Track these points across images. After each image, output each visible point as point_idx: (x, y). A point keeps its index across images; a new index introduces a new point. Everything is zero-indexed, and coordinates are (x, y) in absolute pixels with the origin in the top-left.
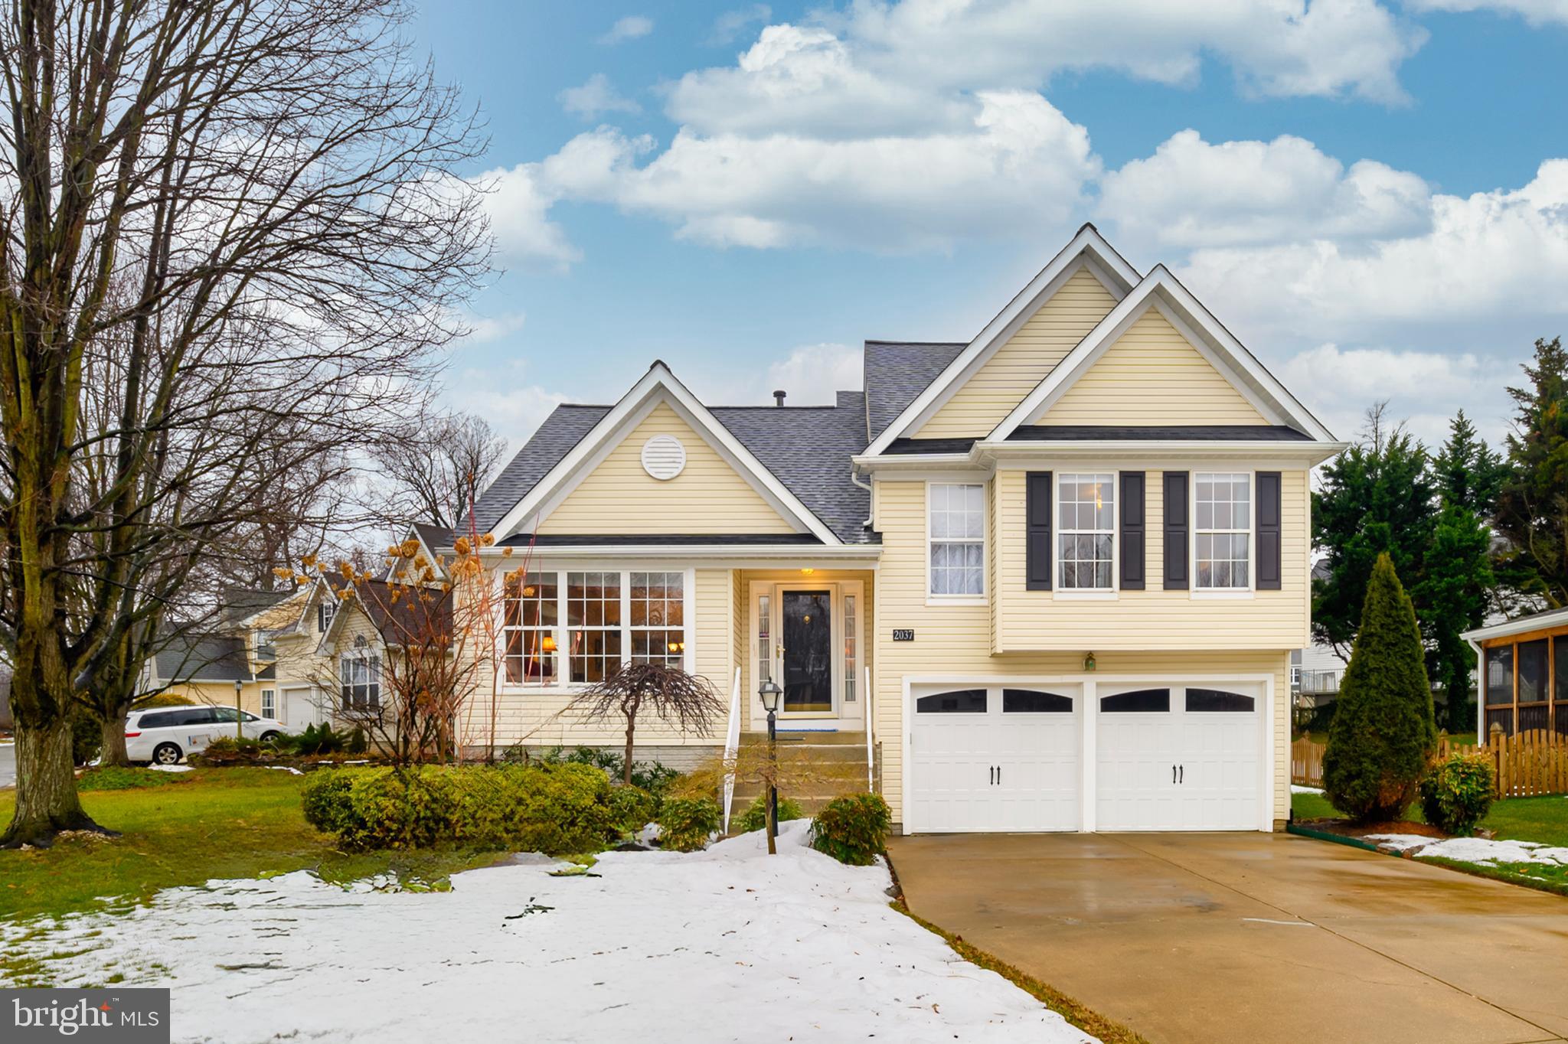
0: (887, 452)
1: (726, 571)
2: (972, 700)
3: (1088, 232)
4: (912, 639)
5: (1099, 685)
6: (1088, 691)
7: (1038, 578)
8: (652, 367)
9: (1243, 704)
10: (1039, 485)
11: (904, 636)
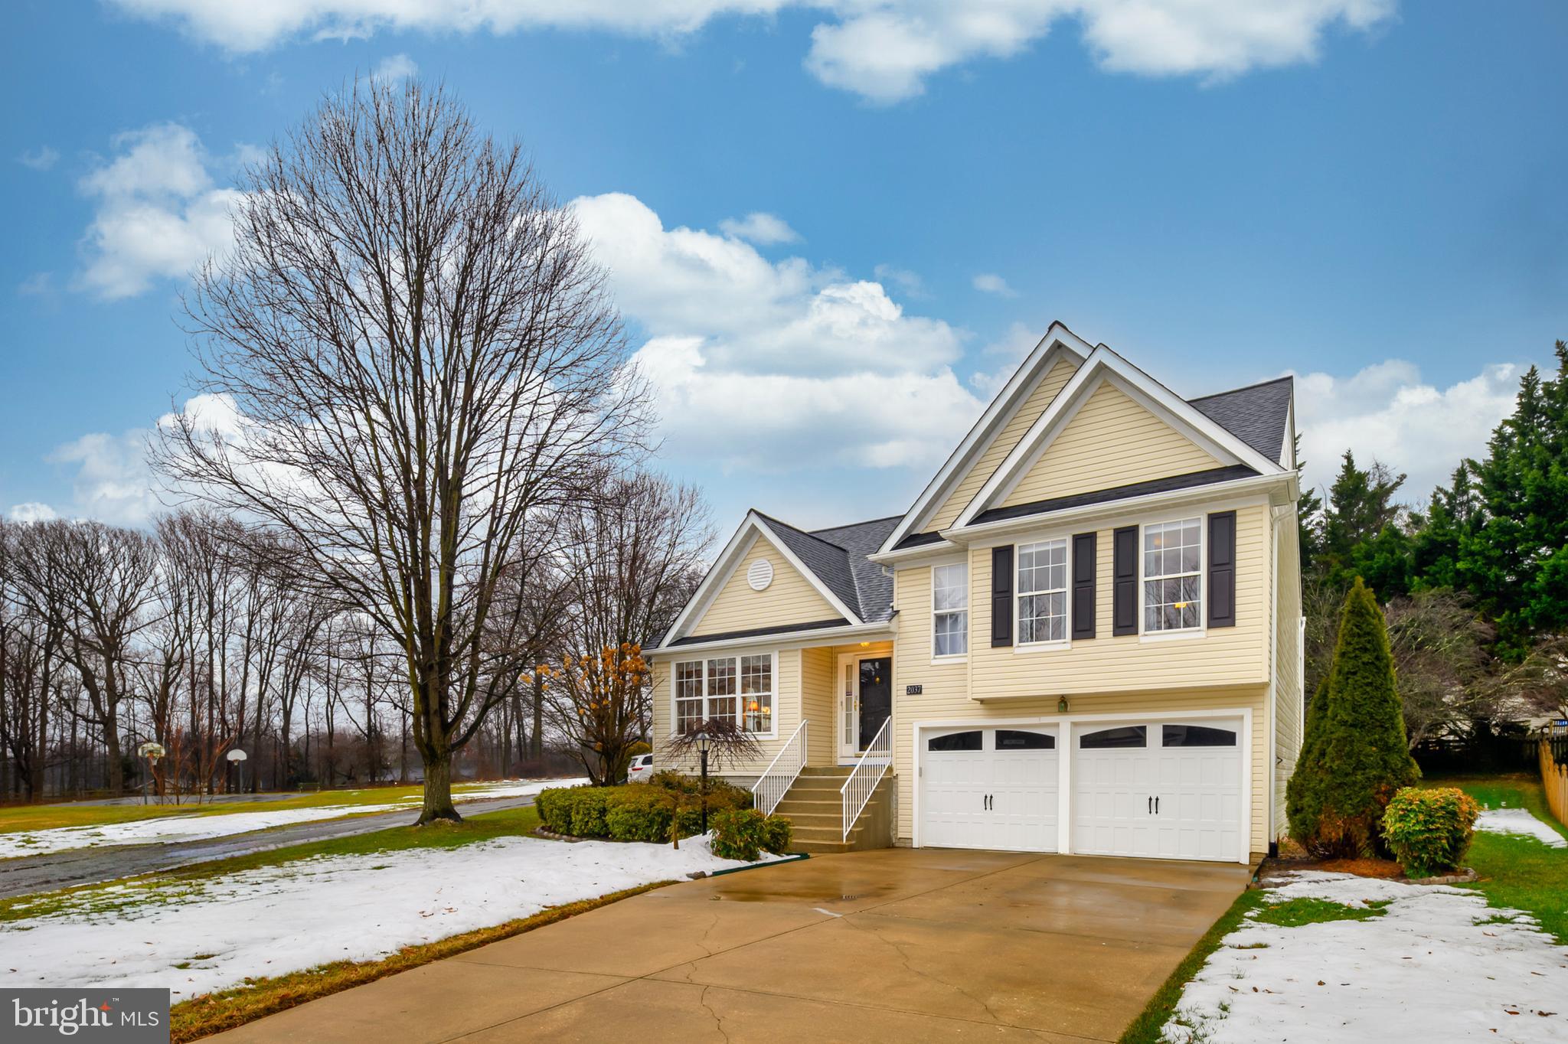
0: (896, 548)
1: (797, 650)
2: (968, 741)
3: (1057, 328)
4: (921, 693)
5: (1074, 724)
6: (1065, 730)
7: (1001, 636)
8: (748, 514)
9: (1226, 738)
10: (1002, 558)
11: (915, 690)
